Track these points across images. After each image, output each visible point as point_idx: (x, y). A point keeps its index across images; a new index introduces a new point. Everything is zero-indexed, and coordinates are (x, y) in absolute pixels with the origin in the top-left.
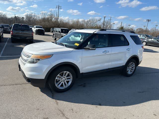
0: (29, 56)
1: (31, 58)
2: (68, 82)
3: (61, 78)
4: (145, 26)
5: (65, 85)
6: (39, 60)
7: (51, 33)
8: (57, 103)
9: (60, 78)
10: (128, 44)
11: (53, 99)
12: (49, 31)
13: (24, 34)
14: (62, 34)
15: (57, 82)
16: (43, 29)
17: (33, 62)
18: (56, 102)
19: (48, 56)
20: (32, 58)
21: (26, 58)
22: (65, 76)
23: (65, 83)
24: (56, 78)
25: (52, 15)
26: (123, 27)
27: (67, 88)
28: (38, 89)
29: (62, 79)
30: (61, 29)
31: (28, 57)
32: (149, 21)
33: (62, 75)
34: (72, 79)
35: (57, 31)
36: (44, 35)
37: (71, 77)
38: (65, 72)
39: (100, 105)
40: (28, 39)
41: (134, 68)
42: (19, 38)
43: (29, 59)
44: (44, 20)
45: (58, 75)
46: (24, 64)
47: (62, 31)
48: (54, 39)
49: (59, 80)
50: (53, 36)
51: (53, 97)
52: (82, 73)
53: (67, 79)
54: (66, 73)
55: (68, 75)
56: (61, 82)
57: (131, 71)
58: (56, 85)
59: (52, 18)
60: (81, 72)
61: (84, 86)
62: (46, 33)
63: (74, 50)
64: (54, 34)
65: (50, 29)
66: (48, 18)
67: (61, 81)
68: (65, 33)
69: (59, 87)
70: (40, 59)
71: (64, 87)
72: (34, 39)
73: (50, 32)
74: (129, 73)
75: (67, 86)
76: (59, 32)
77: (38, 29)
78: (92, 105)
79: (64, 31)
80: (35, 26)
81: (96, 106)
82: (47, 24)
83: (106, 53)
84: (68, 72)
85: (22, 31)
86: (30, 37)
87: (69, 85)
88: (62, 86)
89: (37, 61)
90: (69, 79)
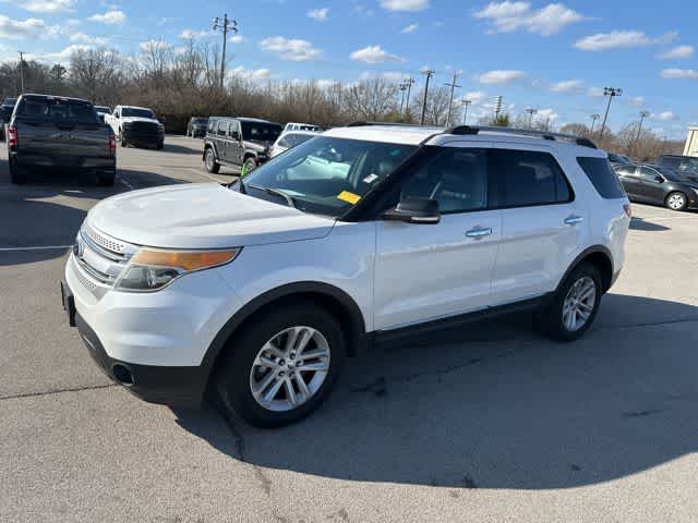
0: (122, 255)
1: (131, 262)
2: (308, 376)
3: (278, 360)
4: (595, 117)
5: (296, 389)
6: (173, 273)
7: (192, 138)
8: (267, 485)
9: (273, 358)
10: (571, 198)
11: (242, 460)
12: (182, 131)
13: (73, 142)
14: (245, 143)
15: (259, 377)
16: (156, 121)
17: (142, 285)
18: (260, 474)
19: (219, 256)
20: (136, 266)
21: (104, 265)
22: (295, 347)
23: (294, 382)
24: (258, 358)
25: (193, 58)
26: (507, 117)
27: (302, 406)
28: (164, 414)
29: (282, 362)
30: (243, 123)
31: (115, 257)
32: (613, 94)
33: (282, 344)
34: (325, 362)
35: (223, 133)
36: (160, 147)
37: (324, 351)
38: (298, 329)
39: (470, 484)
40: (89, 169)
41: (591, 303)
42: (48, 164)
43: (125, 270)
44: (158, 79)
45: (267, 346)
46: (98, 294)
47: (248, 132)
48: (210, 168)
49: (269, 370)
50: (205, 154)
51: (240, 453)
52: (375, 333)
53: (307, 362)
55: (312, 345)
56: (278, 378)
57: (578, 317)
58: (256, 394)
59: (195, 72)
60: (369, 329)
61: (381, 393)
62: (168, 140)
63: (339, 223)
64: (208, 146)
65: (188, 120)
66: (176, 73)
67: (277, 372)
68: (259, 139)
69: (268, 402)
70: (181, 271)
71: (294, 400)
72: (118, 166)
73: (185, 134)
74: (572, 323)
75: (303, 399)
76: (235, 135)
77: (135, 123)
78: (434, 484)
79: (254, 131)
80: (119, 108)
81: (454, 489)
82: (175, 100)
83: (478, 237)
84: (312, 331)
85: (61, 129)
86: (101, 157)
87: (314, 390)
88: (282, 395)
89: (161, 279)
90: (315, 360)
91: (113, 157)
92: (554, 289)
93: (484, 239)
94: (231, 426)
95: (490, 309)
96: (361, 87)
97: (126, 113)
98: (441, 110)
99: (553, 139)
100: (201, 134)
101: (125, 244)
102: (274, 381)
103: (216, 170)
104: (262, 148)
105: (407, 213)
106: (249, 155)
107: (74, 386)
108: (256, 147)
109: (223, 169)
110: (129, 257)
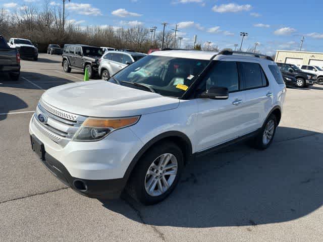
0: (76, 122)
1: (82, 126)
2: (167, 177)
3: (155, 170)
4: (236, 45)
5: (163, 184)
6: (107, 131)
7: (50, 55)
8: (162, 235)
11: (144, 223)
14: (85, 57)
15: (148, 180)
16: (33, 46)
18: (156, 230)
20: (86, 128)
22: (163, 164)
23: (162, 181)
24: (148, 171)
25: (48, 14)
26: (200, 45)
27: (166, 192)
29: (157, 171)
30: (83, 48)
31: (71, 123)
32: (244, 35)
33: (157, 163)
34: (175, 169)
35: (73, 53)
36: (36, 59)
37: (175, 166)
38: (165, 155)
39: (253, 224)
41: (272, 132)
43: (79, 130)
44: (29, 24)
45: (153, 164)
46: (63, 144)
48: (66, 70)
50: (63, 63)
51: (142, 220)
53: (167, 170)
54: (166, 157)
55: (170, 163)
56: (155, 179)
57: (267, 138)
58: (147, 189)
59: (49, 21)
60: (193, 152)
61: (195, 181)
62: (40, 56)
64: (64, 59)
65: (48, 46)
66: (39, 22)
67: (155, 176)
69: (150, 190)
70: (111, 129)
71: (163, 190)
73: (46, 52)
74: (265, 141)
75: (166, 189)
76: (79, 53)
77: (21, 47)
78: (238, 225)
80: (13, 39)
82: (39, 35)
84: (171, 155)
87: (170, 184)
88: (157, 188)
89: (101, 134)
90: (171, 169)
91: (18, 65)
92: (261, 127)
93: (239, 105)
94: (131, 206)
95: (239, 138)
96: (132, 30)
97: (16, 42)
98: (170, 41)
99: (259, 57)
100: (58, 52)
101: (77, 116)
102: (154, 181)
103: (69, 71)
104: (94, 60)
105: (213, 94)
106: (87, 63)
107: (41, 191)
108: (91, 60)
109: (72, 70)
110: (81, 123)
